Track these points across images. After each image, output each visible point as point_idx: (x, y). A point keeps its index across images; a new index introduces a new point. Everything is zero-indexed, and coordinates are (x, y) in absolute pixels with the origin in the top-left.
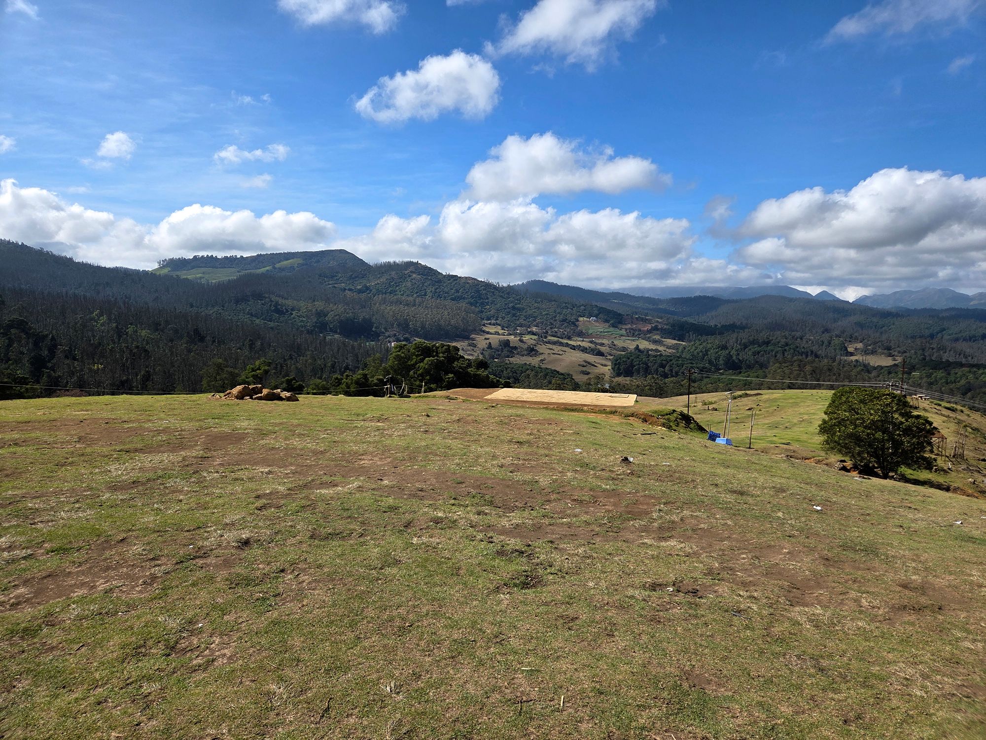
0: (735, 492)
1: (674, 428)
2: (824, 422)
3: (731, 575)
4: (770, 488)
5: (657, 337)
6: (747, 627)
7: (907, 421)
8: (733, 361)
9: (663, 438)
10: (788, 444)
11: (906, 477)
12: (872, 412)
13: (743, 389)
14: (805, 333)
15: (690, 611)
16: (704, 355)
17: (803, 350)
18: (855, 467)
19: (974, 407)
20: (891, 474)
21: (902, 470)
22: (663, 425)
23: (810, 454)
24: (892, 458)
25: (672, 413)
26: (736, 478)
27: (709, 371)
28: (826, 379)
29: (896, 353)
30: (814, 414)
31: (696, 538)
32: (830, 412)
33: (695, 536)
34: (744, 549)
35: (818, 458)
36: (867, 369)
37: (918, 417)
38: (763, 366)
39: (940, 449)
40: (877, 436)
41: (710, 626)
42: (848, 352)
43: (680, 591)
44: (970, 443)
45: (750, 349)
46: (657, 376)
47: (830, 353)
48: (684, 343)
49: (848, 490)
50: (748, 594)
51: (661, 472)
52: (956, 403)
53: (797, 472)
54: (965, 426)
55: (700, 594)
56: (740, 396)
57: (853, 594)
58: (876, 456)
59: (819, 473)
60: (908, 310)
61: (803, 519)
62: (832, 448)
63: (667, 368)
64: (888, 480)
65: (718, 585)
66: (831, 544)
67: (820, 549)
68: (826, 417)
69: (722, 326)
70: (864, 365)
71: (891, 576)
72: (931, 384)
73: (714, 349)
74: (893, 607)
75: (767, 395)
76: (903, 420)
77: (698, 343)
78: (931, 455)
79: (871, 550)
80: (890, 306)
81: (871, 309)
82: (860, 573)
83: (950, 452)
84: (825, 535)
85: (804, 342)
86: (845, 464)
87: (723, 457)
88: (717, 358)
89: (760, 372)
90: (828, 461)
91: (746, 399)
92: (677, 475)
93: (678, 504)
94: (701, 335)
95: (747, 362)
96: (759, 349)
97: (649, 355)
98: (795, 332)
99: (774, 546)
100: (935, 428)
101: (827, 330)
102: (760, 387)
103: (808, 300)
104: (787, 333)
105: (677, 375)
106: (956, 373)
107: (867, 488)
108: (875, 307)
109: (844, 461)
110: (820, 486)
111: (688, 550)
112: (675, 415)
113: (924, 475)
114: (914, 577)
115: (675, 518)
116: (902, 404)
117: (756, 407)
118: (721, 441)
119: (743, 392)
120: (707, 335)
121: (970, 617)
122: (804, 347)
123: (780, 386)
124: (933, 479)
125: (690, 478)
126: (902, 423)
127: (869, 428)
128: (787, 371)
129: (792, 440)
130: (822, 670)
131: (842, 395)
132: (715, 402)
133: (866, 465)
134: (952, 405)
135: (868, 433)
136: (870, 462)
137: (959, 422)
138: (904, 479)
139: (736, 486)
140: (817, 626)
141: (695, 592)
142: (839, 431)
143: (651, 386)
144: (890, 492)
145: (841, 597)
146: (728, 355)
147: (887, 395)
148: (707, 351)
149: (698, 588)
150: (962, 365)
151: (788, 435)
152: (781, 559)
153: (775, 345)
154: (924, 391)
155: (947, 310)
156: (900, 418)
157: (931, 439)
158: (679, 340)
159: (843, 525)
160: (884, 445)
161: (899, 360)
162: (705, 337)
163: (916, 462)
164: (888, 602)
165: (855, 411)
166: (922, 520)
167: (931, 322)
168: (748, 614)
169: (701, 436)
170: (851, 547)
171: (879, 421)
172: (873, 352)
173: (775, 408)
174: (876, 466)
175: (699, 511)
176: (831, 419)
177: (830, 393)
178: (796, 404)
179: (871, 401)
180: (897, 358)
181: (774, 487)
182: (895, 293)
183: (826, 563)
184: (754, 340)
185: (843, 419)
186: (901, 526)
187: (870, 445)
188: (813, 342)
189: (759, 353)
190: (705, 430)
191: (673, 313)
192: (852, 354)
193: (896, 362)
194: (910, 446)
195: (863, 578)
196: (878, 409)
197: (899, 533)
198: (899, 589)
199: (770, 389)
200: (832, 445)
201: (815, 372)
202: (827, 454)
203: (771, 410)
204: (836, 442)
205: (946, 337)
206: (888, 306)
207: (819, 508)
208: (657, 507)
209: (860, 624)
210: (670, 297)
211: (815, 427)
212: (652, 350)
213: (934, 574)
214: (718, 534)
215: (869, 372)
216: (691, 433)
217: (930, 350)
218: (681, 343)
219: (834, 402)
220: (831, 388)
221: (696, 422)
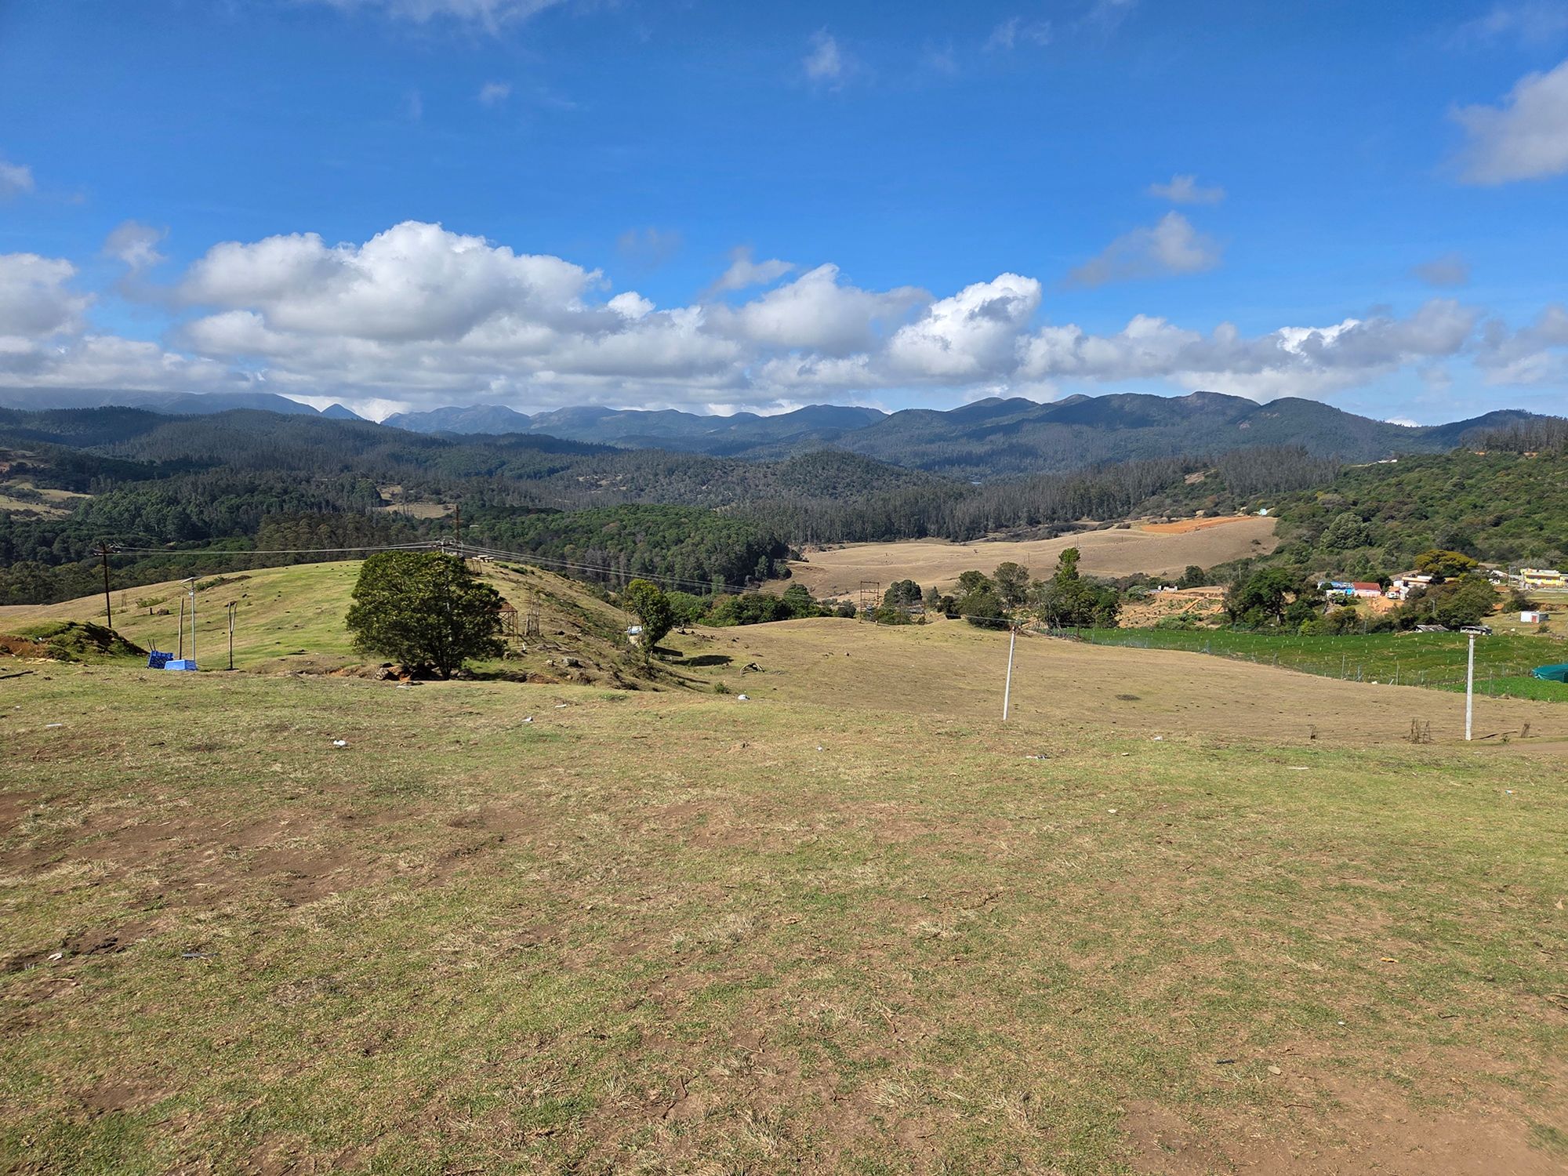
0: (198, 748)
1: (75, 656)
2: (354, 609)
3: (185, 891)
4: (262, 728)
5: (27, 486)
6: (212, 969)
7: (466, 593)
8: (193, 525)
9: (49, 679)
10: (301, 653)
11: (472, 673)
12: (421, 586)
13: (217, 571)
14: (314, 473)
15: (99, 982)
16: (134, 517)
17: (312, 500)
18: (406, 671)
19: (546, 566)
20: (453, 672)
21: (466, 663)
22: (50, 654)
23: (337, 664)
24: (453, 649)
25: (68, 629)
26: (200, 725)
27: (148, 544)
28: (353, 544)
29: (448, 499)
30: (338, 600)
31: (115, 848)
32: (361, 594)
33: (113, 844)
34: (212, 840)
35: (349, 667)
36: (410, 522)
37: (480, 586)
38: (249, 529)
39: (511, 627)
40: (430, 620)
41: (139, 994)
42: (381, 500)
43: (78, 953)
44: (545, 613)
45: (223, 502)
46: (35, 563)
47: (356, 503)
48: (88, 496)
49: (388, 707)
50: (215, 913)
51: (41, 743)
52: (526, 563)
53: (309, 693)
54: (538, 592)
55: (119, 945)
56: (212, 584)
57: (386, 858)
58: (433, 650)
59: (345, 689)
60: (457, 437)
61: (315, 766)
62: (370, 648)
63: (56, 546)
64: (450, 681)
65: (158, 916)
66: (358, 793)
67: (339, 805)
68: (356, 602)
69: (164, 463)
70: (406, 518)
71: (439, 815)
72: (495, 539)
73: (153, 504)
74: (442, 857)
75: (259, 577)
76: (462, 593)
77: (117, 495)
78: (500, 637)
79: (414, 786)
80: (433, 431)
81: (408, 434)
82: (397, 823)
83: (522, 629)
84: (348, 781)
85: (314, 487)
86: (390, 669)
87: (177, 692)
88: (162, 521)
89: (244, 540)
90: (365, 669)
91: (222, 587)
92: (79, 742)
93: (79, 795)
94: (124, 480)
95: (220, 524)
96: (238, 501)
97: (12, 523)
98: (297, 472)
99: (265, 821)
100: (502, 599)
101: (347, 468)
102: (247, 564)
103: (313, 419)
104: (284, 473)
105: (80, 556)
106: (523, 523)
107: (415, 698)
108: (413, 431)
109: (389, 665)
110: (345, 709)
111: (98, 872)
112: (75, 631)
113: (494, 665)
114: (470, 808)
115: (70, 822)
116: (460, 569)
117: (242, 599)
118: (174, 667)
119: (216, 576)
120: (136, 478)
121: (536, 840)
122: (313, 496)
123: (282, 560)
124: (506, 669)
125: (106, 742)
126: (461, 597)
127: (419, 611)
128: (290, 536)
129: (307, 646)
130: (334, 990)
131: (376, 566)
132: (164, 600)
133: (421, 666)
134: (521, 566)
135: (418, 619)
136: (425, 660)
137: (531, 588)
138: (472, 676)
139: (199, 737)
140: (330, 926)
141: (110, 945)
142: (378, 622)
143: (22, 582)
144: (447, 697)
145: (369, 868)
146: (180, 513)
147: (440, 559)
148: (138, 509)
149: (117, 934)
150: (529, 511)
151: (300, 638)
152: (276, 839)
153: (265, 492)
154: (486, 550)
155: (504, 436)
156: (458, 592)
157: (498, 613)
158: (77, 491)
159: (376, 759)
160: (440, 633)
161: (453, 507)
162: (130, 484)
163: (483, 650)
164: (434, 854)
165: (397, 588)
166: (485, 727)
167: (486, 453)
168: (214, 947)
169: (135, 662)
170: (387, 790)
171: (430, 598)
172: (418, 499)
173: (275, 597)
174: (433, 663)
175: (123, 798)
176: (364, 604)
177: (357, 565)
178: (309, 587)
179: (419, 570)
180: (450, 506)
181: (268, 726)
182: (438, 410)
183: (349, 823)
184: (228, 486)
185: (381, 603)
186: (458, 742)
187: (423, 636)
188: (327, 487)
189: (238, 508)
190: (143, 651)
191: (56, 439)
192: (387, 503)
193: (449, 512)
194: (473, 628)
195: (401, 829)
196: (429, 582)
197: (455, 752)
198: (450, 829)
199: (264, 566)
200: (369, 643)
201: (335, 534)
202: (363, 658)
203: (268, 601)
204: (374, 638)
205: (507, 474)
206: (431, 429)
207: (342, 743)
208: (31, 812)
209: (395, 898)
210: (45, 407)
211: (341, 622)
212: (17, 513)
213: (496, 795)
214: (161, 829)
215: (414, 528)
216: (113, 661)
217: (490, 492)
218: (82, 496)
219: (365, 578)
220: (362, 555)
221: (120, 639)
